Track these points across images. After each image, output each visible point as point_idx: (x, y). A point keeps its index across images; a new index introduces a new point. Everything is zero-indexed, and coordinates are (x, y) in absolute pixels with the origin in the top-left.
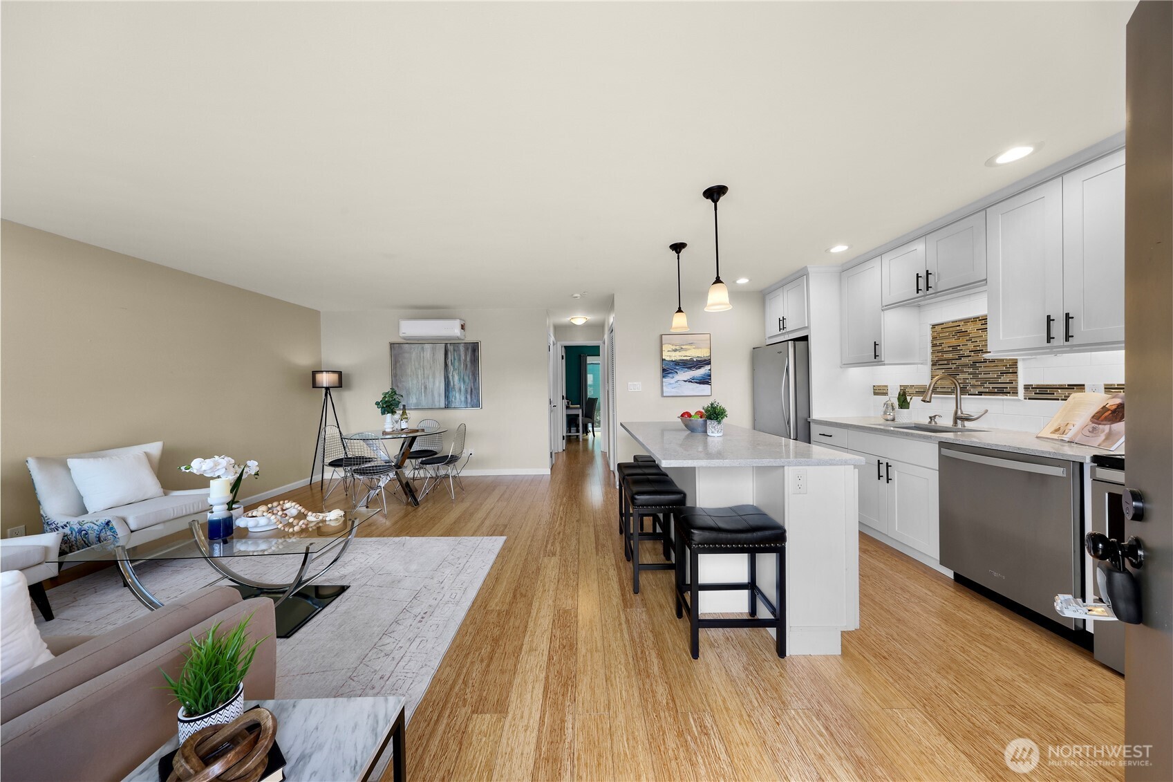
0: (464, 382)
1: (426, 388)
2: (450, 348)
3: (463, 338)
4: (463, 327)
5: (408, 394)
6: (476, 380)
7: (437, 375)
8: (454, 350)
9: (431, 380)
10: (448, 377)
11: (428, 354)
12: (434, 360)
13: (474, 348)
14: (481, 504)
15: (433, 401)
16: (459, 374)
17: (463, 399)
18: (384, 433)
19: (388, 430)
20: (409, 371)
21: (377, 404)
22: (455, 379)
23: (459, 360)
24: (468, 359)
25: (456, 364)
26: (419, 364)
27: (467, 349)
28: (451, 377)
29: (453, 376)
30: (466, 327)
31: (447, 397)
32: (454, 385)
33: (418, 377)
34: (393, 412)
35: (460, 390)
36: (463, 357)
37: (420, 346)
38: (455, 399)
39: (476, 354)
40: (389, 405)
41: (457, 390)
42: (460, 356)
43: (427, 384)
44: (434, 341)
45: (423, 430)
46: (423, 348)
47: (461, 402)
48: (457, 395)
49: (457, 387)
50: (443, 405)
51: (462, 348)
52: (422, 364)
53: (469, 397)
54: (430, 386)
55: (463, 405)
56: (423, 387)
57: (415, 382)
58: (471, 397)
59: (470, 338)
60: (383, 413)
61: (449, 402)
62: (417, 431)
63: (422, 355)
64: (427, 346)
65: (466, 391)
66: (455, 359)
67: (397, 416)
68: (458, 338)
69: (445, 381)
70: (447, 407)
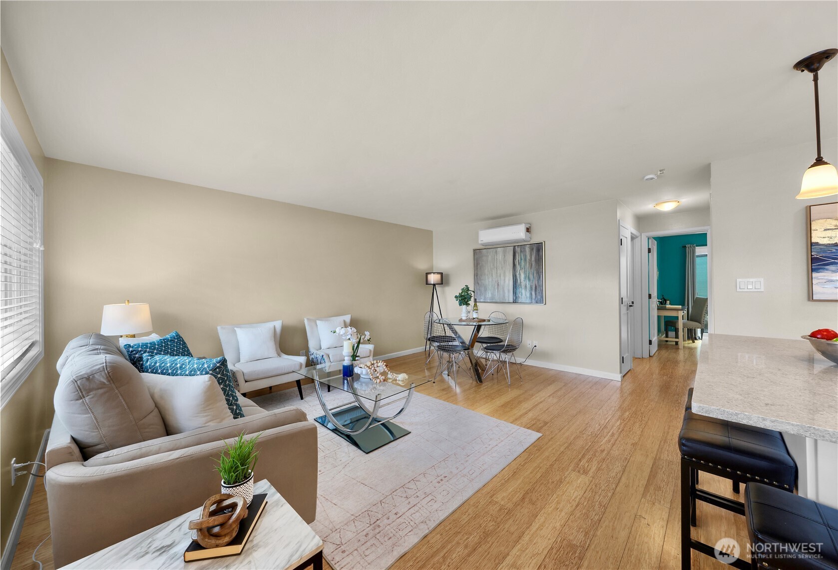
0: (529, 280)
1: (498, 285)
2: (518, 249)
3: (529, 239)
4: (528, 230)
5: (486, 290)
6: (540, 277)
7: (507, 274)
8: (521, 251)
9: (502, 278)
10: (516, 276)
11: (500, 256)
12: (505, 261)
13: (538, 248)
14: (532, 396)
15: (504, 296)
16: (525, 273)
17: (528, 295)
18: (461, 320)
19: (464, 318)
20: (486, 271)
21: (456, 297)
22: (522, 277)
23: (525, 260)
24: (533, 259)
25: (523, 263)
26: (494, 265)
27: (532, 250)
28: (518, 276)
29: (520, 274)
30: (533, 230)
31: (515, 293)
32: (520, 282)
33: (492, 276)
34: (468, 304)
35: (526, 287)
36: (528, 257)
37: (494, 250)
38: (521, 295)
39: (541, 253)
40: (464, 299)
41: (523, 287)
42: (526, 256)
43: (499, 281)
44: (504, 245)
45: (489, 321)
46: (496, 252)
47: (527, 298)
48: (523, 291)
49: (523, 284)
50: (511, 300)
51: (527, 249)
52: (495, 265)
53: (533, 293)
54: (502, 283)
55: (528, 301)
56: (496, 284)
57: (490, 280)
58: (536, 294)
59: (536, 240)
60: (460, 305)
61: (516, 298)
62: (484, 321)
63: (496, 257)
64: (499, 249)
65: (531, 287)
66: (521, 259)
67: (470, 308)
68: (524, 241)
69: (513, 279)
70: (515, 302)
